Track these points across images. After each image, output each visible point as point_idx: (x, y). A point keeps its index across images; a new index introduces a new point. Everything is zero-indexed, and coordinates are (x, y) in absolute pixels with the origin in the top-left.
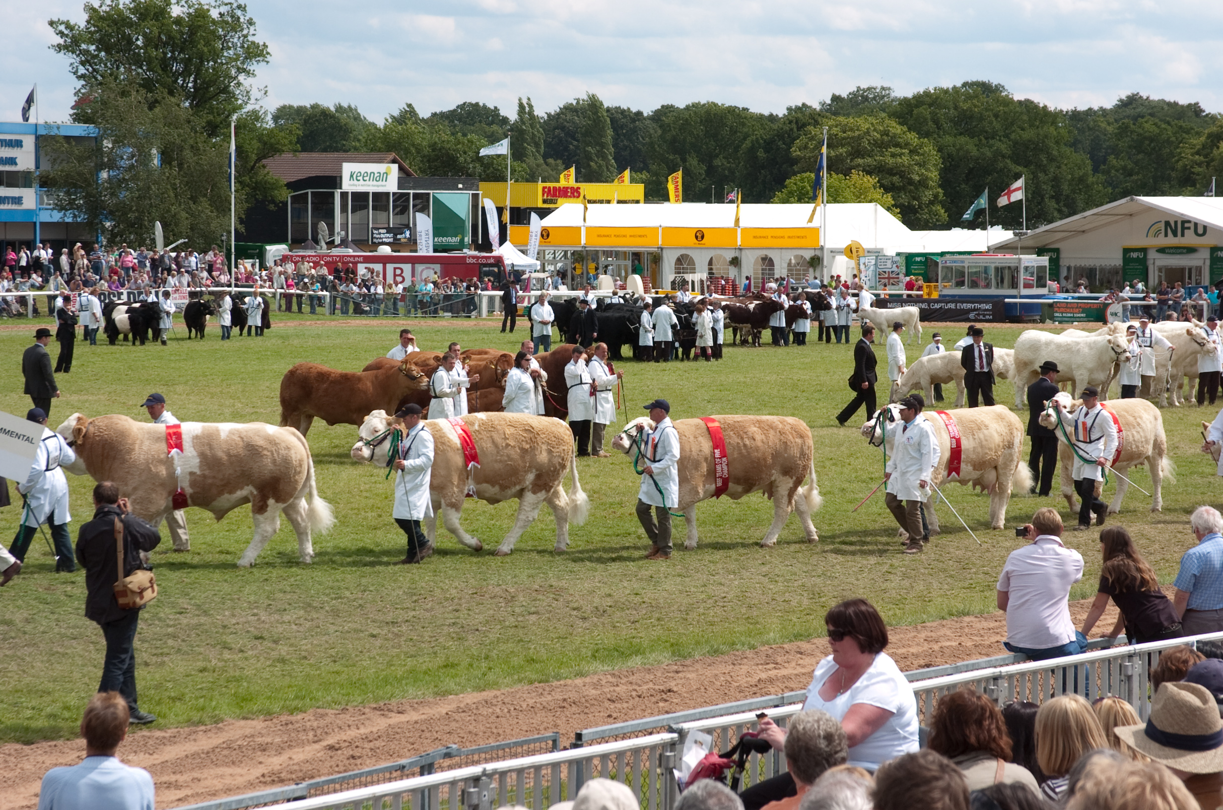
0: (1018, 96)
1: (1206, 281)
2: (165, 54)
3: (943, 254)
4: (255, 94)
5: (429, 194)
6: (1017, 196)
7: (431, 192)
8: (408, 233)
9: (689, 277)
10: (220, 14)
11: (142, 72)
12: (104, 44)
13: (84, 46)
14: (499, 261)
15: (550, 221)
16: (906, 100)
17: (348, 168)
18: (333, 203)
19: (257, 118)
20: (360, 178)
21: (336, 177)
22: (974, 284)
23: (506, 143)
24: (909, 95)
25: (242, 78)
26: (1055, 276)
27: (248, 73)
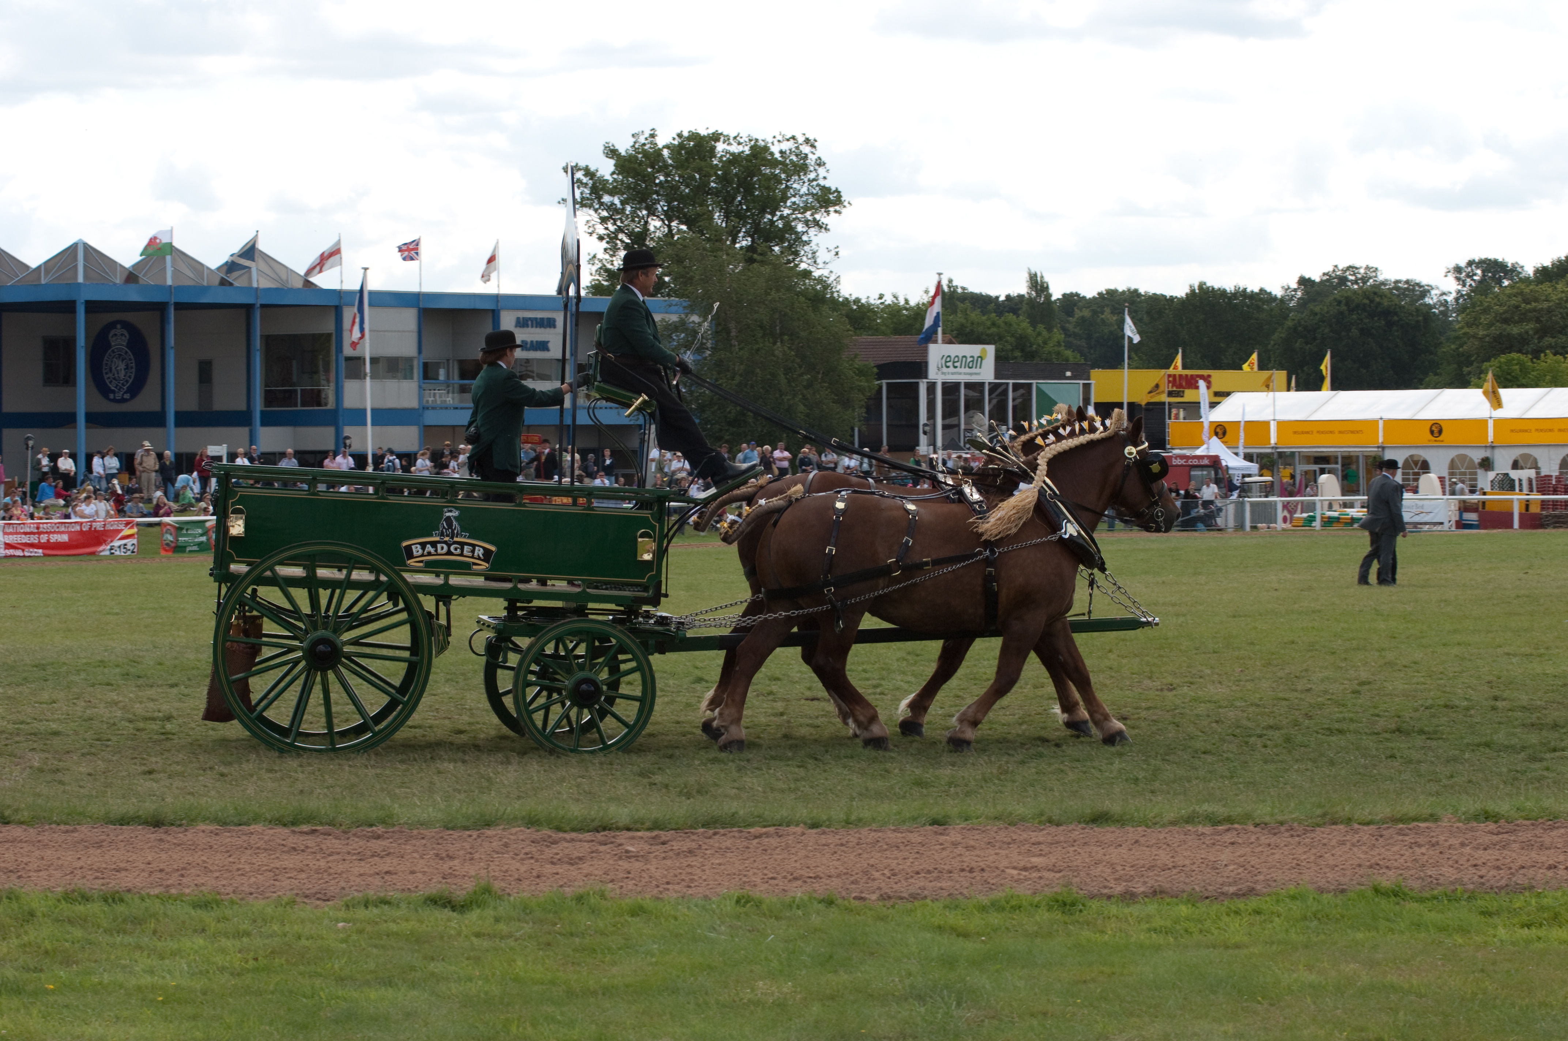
4: (822, 256)
5: (1031, 384)
7: (1034, 382)
13: (605, 199)
14: (1215, 461)
18: (917, 397)
20: (948, 364)
21: (920, 363)
25: (810, 234)
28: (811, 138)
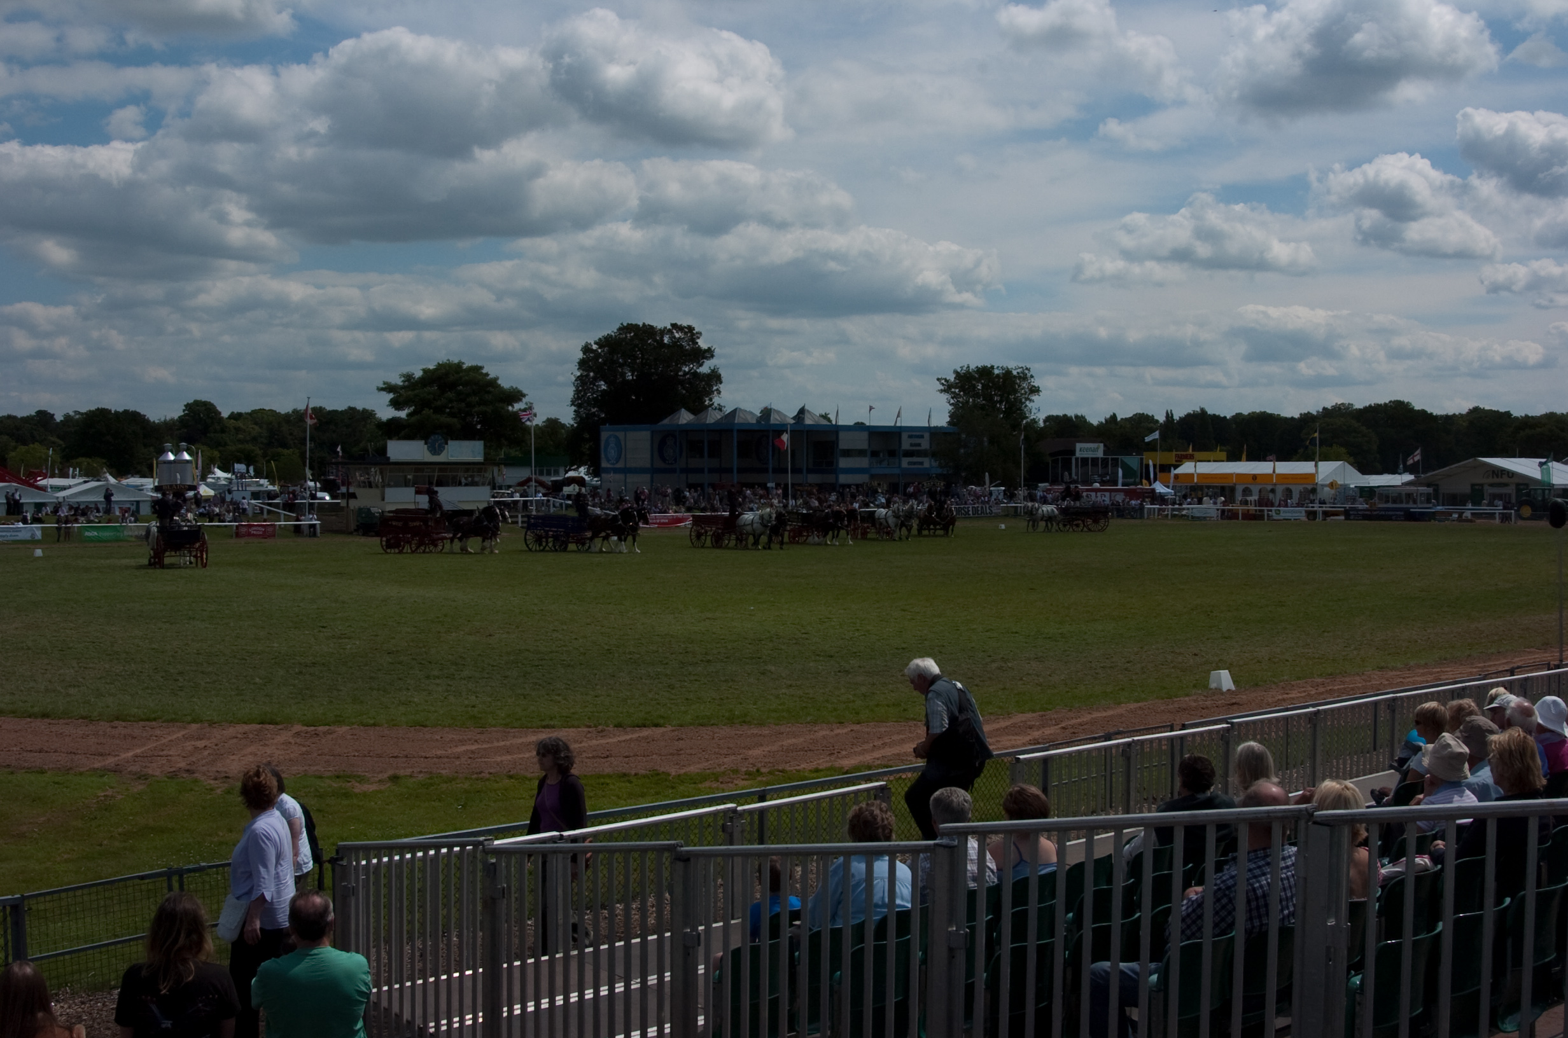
0: (1417, 408)
1: (1513, 500)
2: (991, 392)
3: (1379, 487)
4: (1034, 411)
5: (1118, 458)
6: (1416, 459)
7: (1120, 457)
8: (1108, 478)
9: (1249, 498)
10: (1018, 373)
11: (980, 401)
12: (962, 389)
13: (953, 390)
14: (1153, 490)
15: (1179, 471)
16: (1360, 409)
17: (1079, 446)
18: (1071, 463)
19: (1036, 422)
20: (1084, 450)
21: (1073, 450)
22: (1394, 502)
23: (1157, 433)
24: (1362, 407)
25: (1027, 403)
26: (1437, 498)
27: (1031, 400)
28: (1028, 367)
